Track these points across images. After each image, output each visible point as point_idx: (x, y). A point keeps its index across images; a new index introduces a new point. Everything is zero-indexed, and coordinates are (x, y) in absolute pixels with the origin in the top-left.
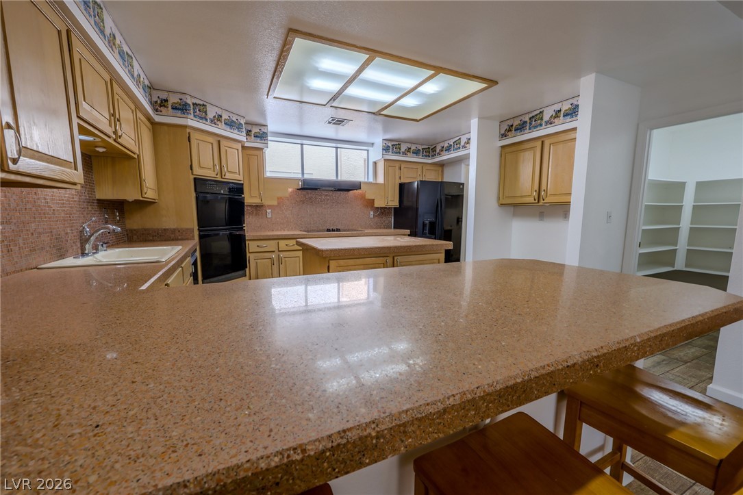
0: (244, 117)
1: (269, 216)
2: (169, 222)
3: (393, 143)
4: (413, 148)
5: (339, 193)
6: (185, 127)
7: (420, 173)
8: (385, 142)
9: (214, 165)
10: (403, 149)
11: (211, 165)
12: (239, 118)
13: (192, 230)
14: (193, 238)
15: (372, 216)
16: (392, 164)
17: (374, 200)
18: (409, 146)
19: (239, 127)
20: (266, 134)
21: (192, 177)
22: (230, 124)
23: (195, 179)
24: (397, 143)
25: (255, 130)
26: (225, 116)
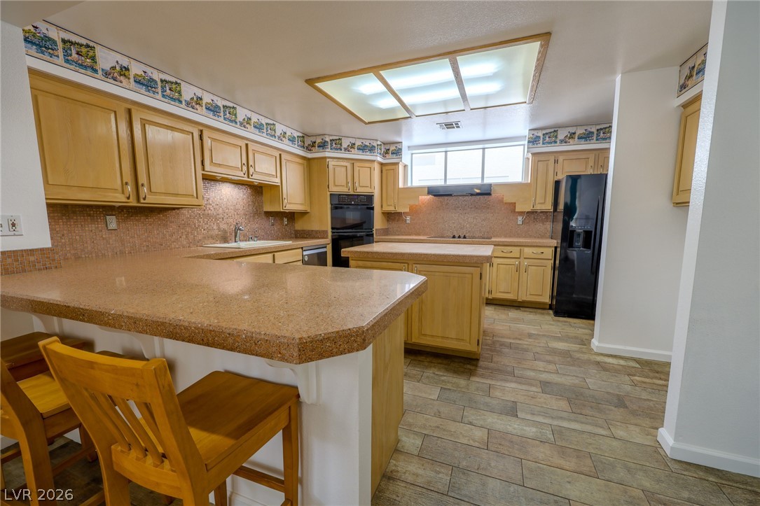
0: (377, 140)
1: (408, 222)
2: (315, 226)
3: (544, 132)
4: (580, 131)
5: (478, 197)
6: (325, 158)
7: (591, 163)
8: (533, 132)
9: (347, 183)
10: (561, 136)
11: (344, 183)
12: (371, 142)
13: (327, 231)
14: (327, 238)
15: (520, 223)
16: (543, 158)
17: (515, 203)
18: (572, 130)
19: (372, 149)
20: (401, 149)
21: (329, 193)
22: (363, 148)
23: (331, 194)
24: (553, 130)
25: (392, 148)
26: (358, 143)
